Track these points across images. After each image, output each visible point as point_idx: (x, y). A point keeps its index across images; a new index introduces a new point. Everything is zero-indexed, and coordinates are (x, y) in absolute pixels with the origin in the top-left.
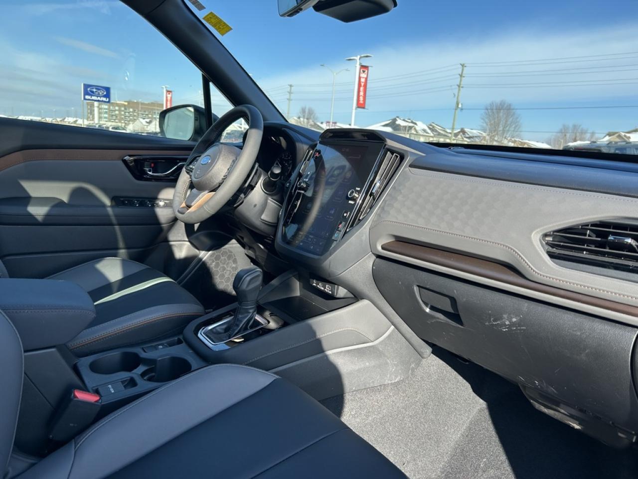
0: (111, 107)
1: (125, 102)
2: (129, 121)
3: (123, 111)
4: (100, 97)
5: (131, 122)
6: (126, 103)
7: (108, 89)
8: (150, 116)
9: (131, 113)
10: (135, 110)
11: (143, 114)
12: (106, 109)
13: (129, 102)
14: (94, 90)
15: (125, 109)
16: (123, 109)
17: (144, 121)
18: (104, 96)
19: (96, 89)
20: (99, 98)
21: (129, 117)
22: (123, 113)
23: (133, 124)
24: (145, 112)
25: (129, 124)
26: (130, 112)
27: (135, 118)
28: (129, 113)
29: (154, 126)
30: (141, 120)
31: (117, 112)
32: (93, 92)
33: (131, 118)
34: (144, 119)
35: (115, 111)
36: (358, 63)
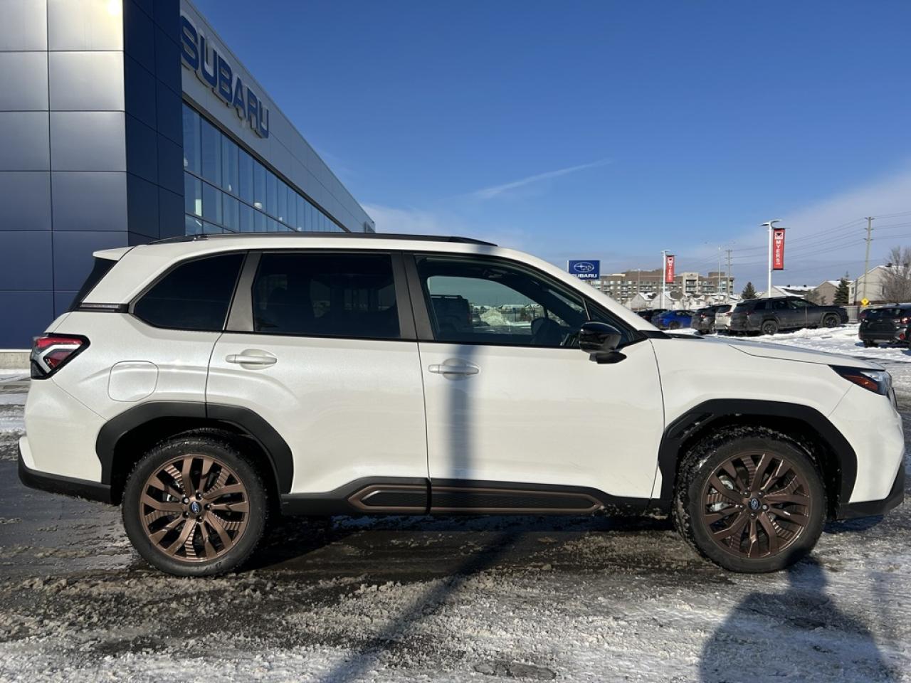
0: (605, 282)
1: (623, 273)
2: (627, 297)
3: (619, 285)
4: (588, 274)
5: (629, 299)
6: (624, 275)
7: (596, 263)
8: (655, 288)
9: (630, 287)
10: (635, 283)
11: (645, 287)
12: (599, 285)
13: (627, 274)
14: (581, 266)
15: (622, 282)
16: (619, 282)
17: (645, 296)
18: (592, 272)
19: (583, 264)
20: (586, 275)
21: (627, 292)
22: (619, 288)
23: (631, 300)
24: (648, 283)
25: (627, 300)
26: (629, 285)
27: (635, 292)
28: (626, 286)
29: (659, 301)
30: (642, 294)
31: (612, 288)
32: (579, 269)
33: (630, 293)
34: (646, 292)
35: (609, 286)
36: (771, 228)
